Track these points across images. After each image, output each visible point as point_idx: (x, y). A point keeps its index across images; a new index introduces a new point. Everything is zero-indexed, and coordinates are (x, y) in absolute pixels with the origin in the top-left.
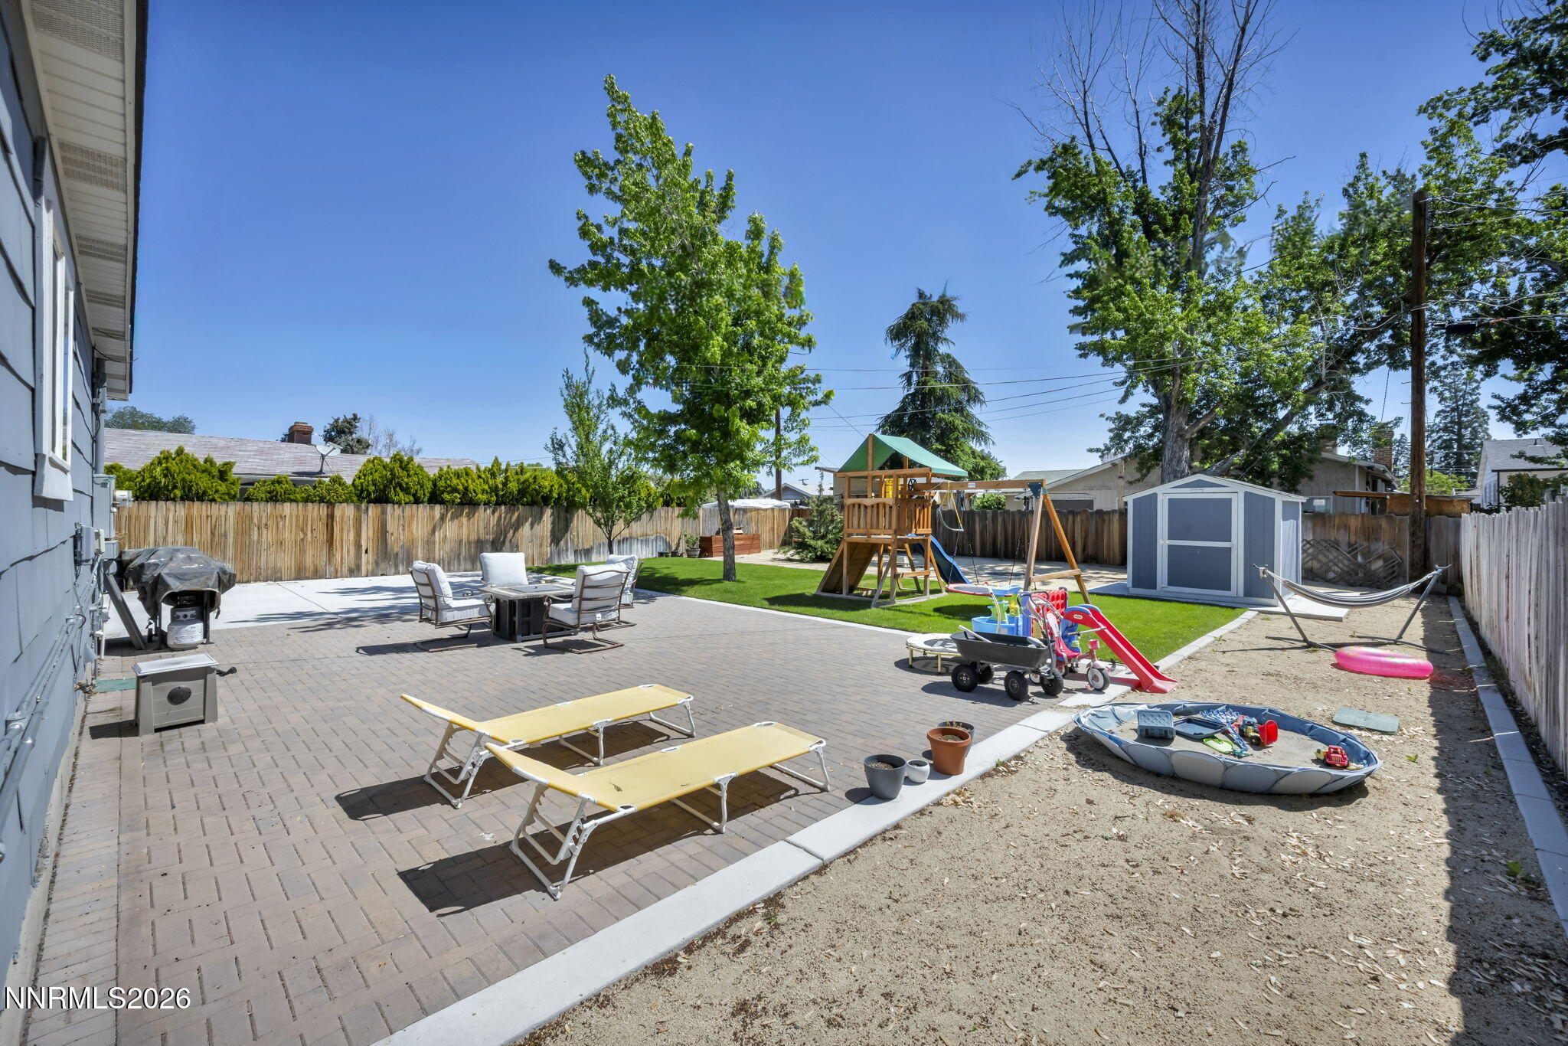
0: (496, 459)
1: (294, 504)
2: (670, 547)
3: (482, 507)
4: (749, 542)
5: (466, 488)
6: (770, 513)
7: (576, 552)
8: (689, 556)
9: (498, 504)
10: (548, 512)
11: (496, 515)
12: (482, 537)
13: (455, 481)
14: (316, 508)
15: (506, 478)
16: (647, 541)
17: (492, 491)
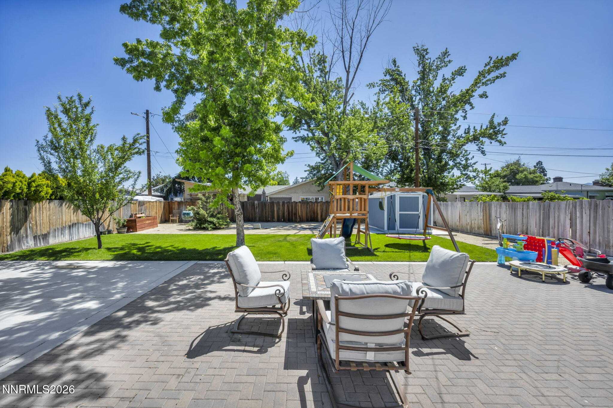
4: (153, 221)
6: (155, 203)
7: (35, 237)
8: (119, 233)
10: (7, 205)
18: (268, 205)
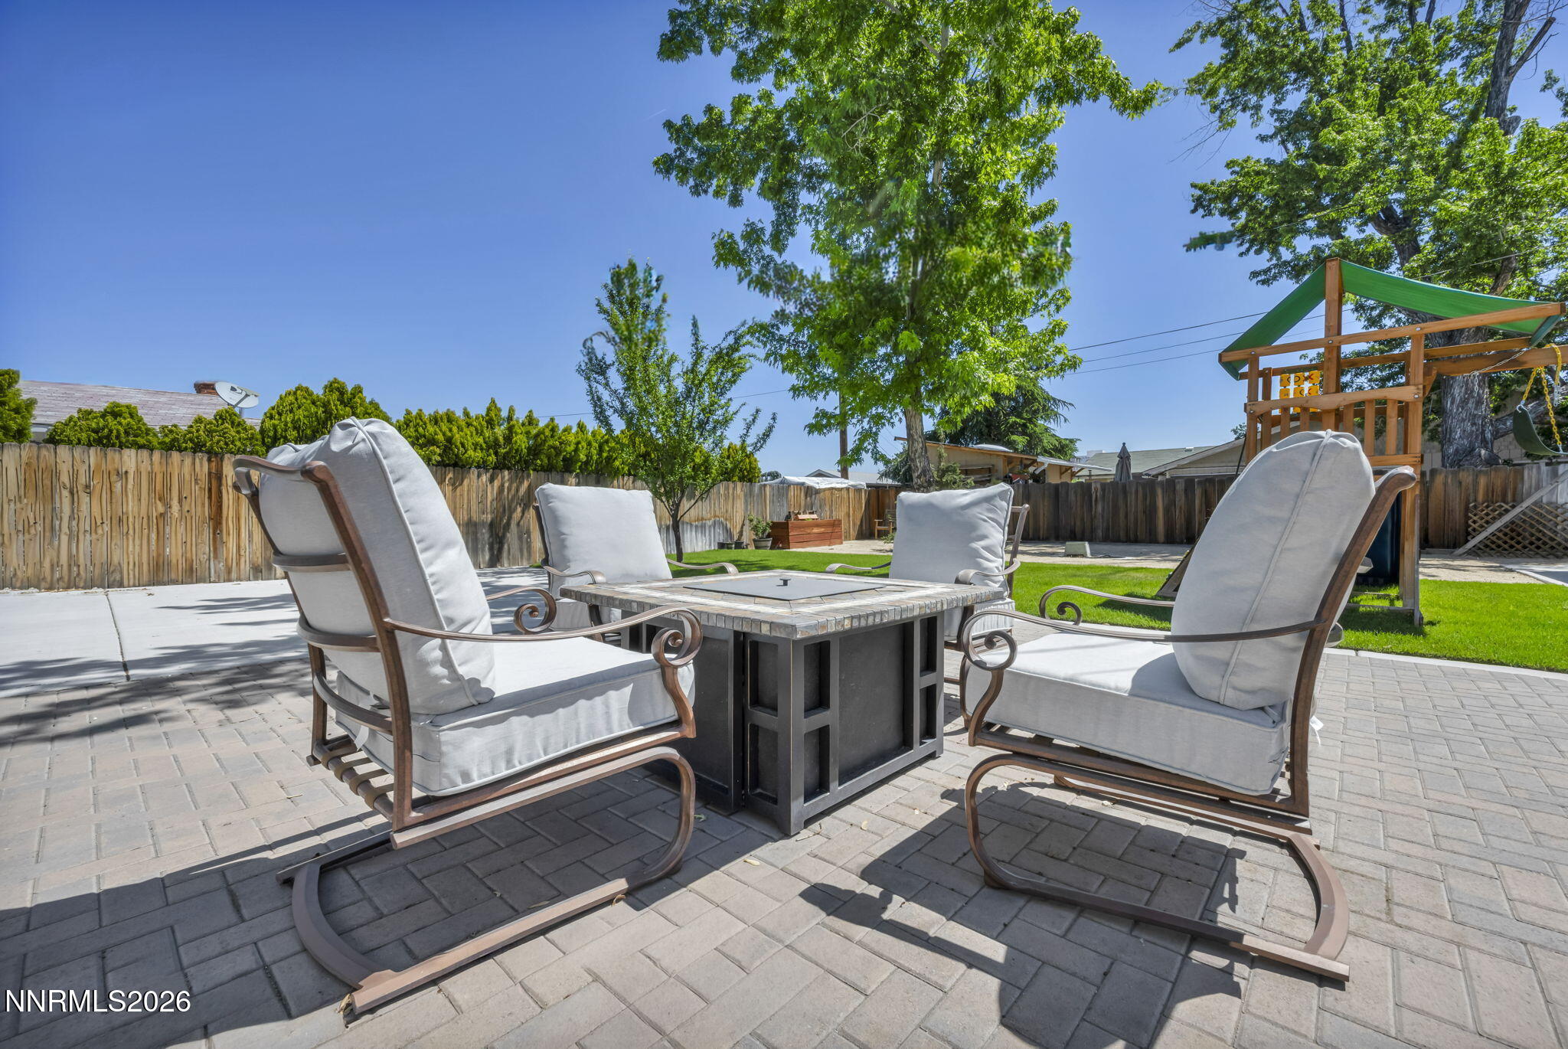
0: (493, 401)
1: (145, 453)
2: (731, 536)
3: (474, 472)
4: (829, 530)
5: (449, 440)
6: (844, 493)
8: (757, 548)
9: (500, 466)
11: (496, 483)
12: (475, 517)
13: (431, 429)
14: (188, 461)
15: (510, 429)
16: (703, 527)
17: (489, 447)
18: (1133, 490)
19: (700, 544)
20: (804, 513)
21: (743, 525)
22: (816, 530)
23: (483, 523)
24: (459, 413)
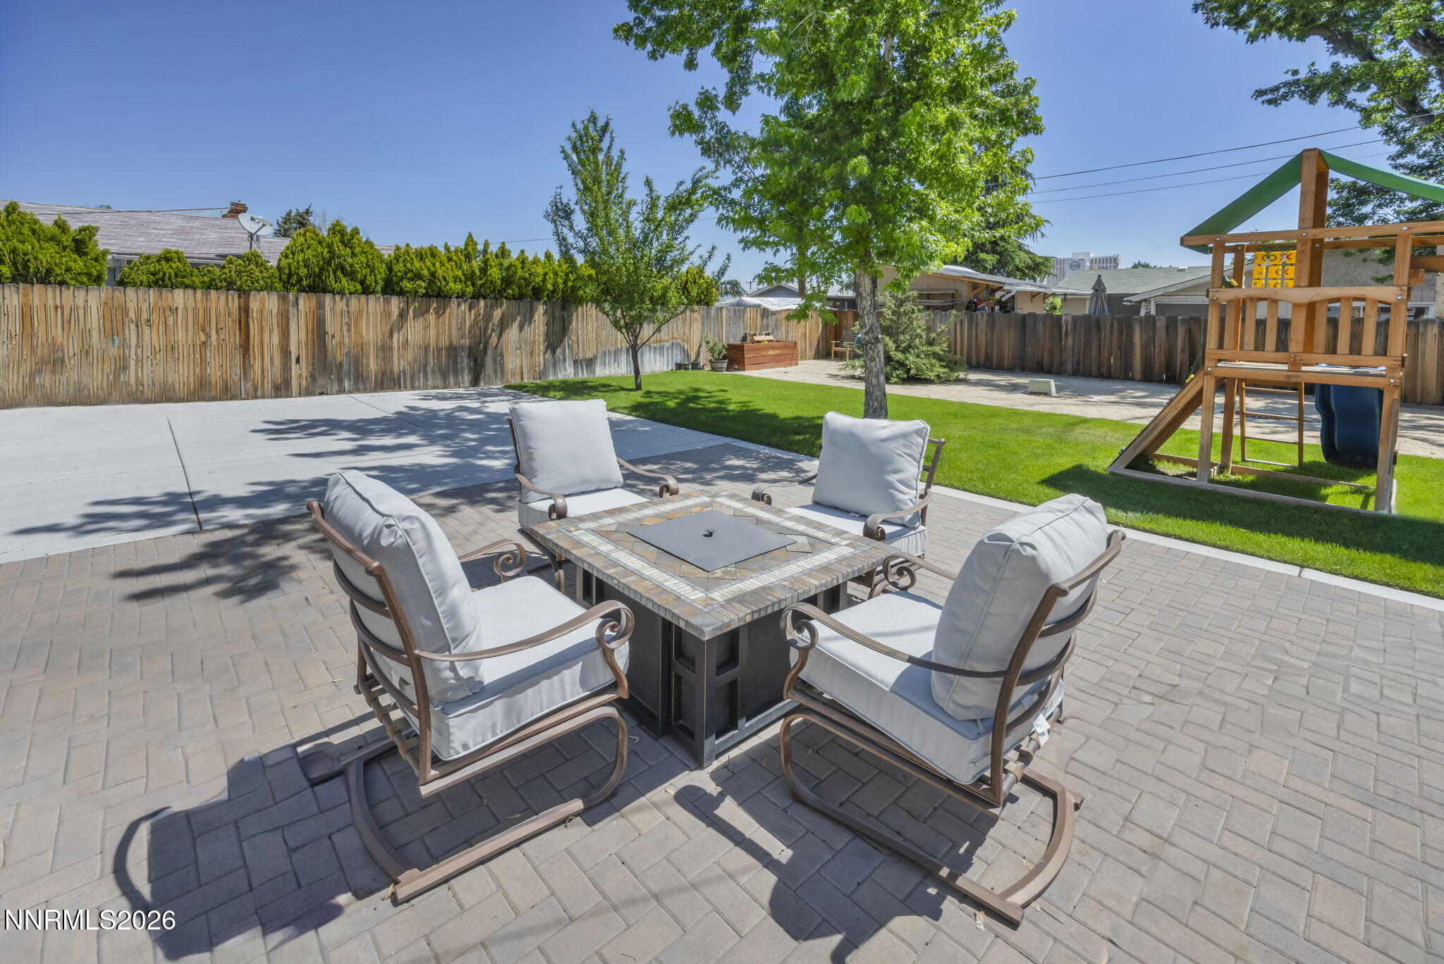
0: (470, 236)
1: (190, 292)
2: (688, 357)
3: (454, 302)
4: (784, 351)
5: (433, 274)
7: (575, 362)
8: (713, 369)
9: (476, 296)
10: (541, 309)
11: (473, 311)
12: (455, 341)
13: (417, 264)
14: (223, 298)
15: (486, 262)
16: (661, 348)
17: (467, 279)
18: (1108, 325)
19: (658, 364)
20: (760, 334)
21: (700, 346)
22: (771, 352)
23: (462, 348)
24: (442, 249)
